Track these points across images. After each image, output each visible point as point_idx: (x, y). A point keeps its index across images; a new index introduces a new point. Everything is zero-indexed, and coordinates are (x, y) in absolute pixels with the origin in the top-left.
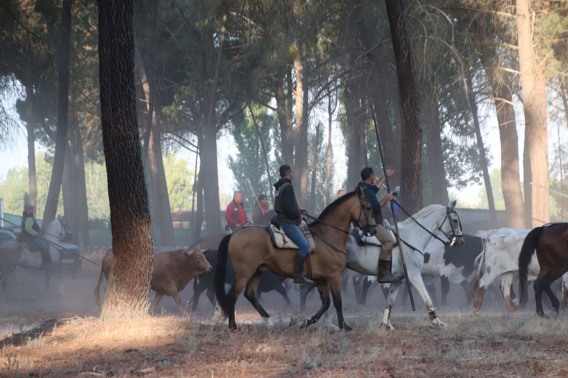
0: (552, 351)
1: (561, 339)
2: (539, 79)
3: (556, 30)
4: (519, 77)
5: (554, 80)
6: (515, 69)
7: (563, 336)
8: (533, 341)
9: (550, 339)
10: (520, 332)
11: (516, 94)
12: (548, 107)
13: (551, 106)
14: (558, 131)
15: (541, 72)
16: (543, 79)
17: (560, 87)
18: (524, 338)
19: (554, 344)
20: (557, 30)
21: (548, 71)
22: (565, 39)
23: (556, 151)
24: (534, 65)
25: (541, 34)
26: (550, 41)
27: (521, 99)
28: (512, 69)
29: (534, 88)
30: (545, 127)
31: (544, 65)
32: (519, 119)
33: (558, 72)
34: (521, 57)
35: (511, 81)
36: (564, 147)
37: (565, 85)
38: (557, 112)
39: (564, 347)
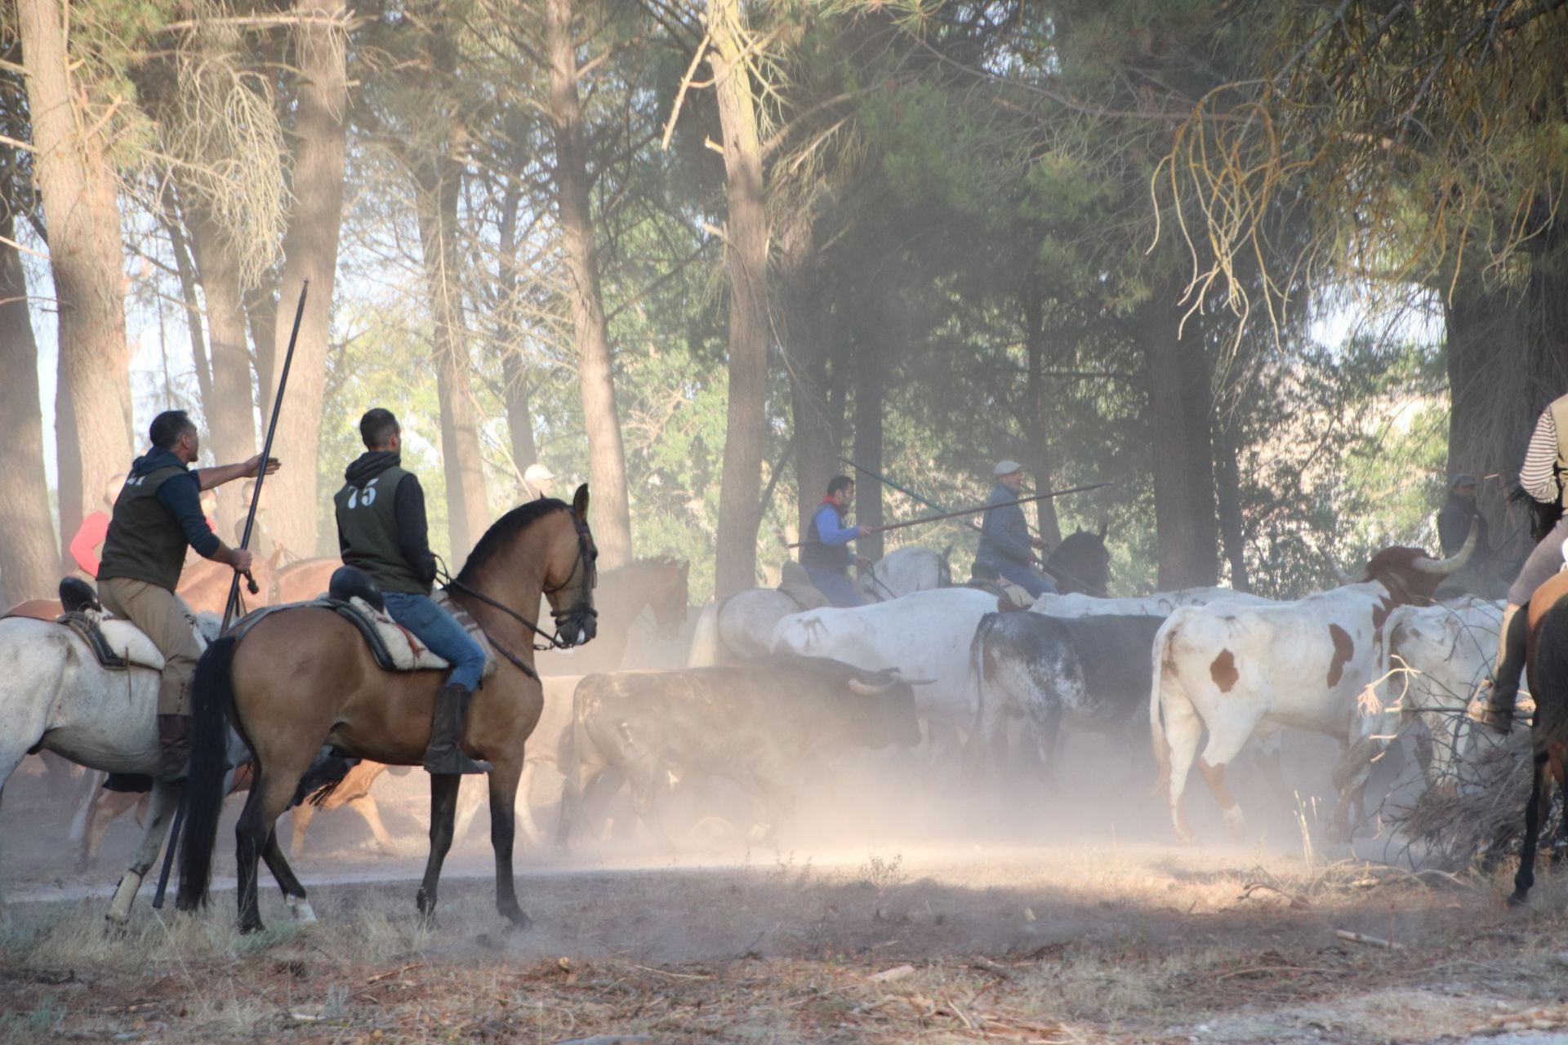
0: (135, 1012)
1: (164, 976)
2: (93, 171)
3: (138, 23)
4: (31, 163)
5: (141, 176)
6: (21, 139)
7: (169, 965)
8: (78, 986)
9: (131, 978)
10: (36, 960)
11: (26, 214)
12: (128, 259)
13: (137, 258)
14: (162, 334)
15: (99, 148)
16: (106, 174)
17: (159, 202)
18: (48, 978)
19: (143, 991)
20: (143, 23)
21: (122, 148)
22: (167, 52)
23: (156, 396)
24: (76, 127)
25: (92, 31)
26: (120, 55)
27: (41, 231)
28: (10, 135)
29: (81, 198)
30: (119, 321)
31: (108, 129)
32: (40, 293)
33: (153, 154)
34: (33, 99)
35: (7, 171)
36: (180, 386)
37: (175, 197)
38: (156, 278)
39: (172, 1001)
